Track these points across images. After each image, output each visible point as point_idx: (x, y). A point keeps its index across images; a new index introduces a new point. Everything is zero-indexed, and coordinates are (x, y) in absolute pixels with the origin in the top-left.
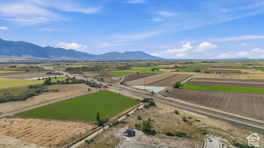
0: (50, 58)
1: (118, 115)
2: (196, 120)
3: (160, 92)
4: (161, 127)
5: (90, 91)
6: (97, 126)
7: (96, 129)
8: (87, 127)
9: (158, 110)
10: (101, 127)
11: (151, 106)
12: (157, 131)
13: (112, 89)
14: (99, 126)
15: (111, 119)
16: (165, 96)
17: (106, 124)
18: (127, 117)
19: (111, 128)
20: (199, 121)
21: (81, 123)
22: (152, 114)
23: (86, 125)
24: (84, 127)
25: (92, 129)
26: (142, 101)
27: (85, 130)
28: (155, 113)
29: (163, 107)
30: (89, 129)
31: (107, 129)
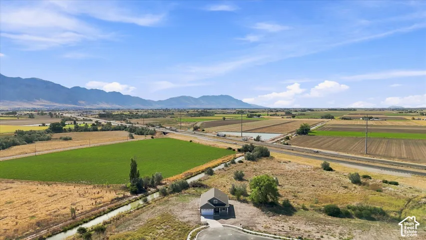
0: (80, 104)
1: (186, 172)
2: (386, 182)
3: (273, 140)
4: (305, 195)
5: (133, 138)
6: (129, 194)
7: (126, 200)
8: (100, 195)
9: (281, 164)
10: (140, 195)
11: (262, 158)
12: (295, 205)
13: (177, 135)
14: (134, 193)
15: (169, 179)
16: (287, 144)
17: (153, 190)
18: (210, 176)
19: (166, 198)
20: (396, 184)
21: (90, 187)
22: (270, 171)
23: (99, 190)
24: (92, 197)
25: (112, 200)
26: (239, 150)
27: (93, 202)
28: (275, 169)
29: (290, 160)
30: (105, 199)
31: (154, 201)
